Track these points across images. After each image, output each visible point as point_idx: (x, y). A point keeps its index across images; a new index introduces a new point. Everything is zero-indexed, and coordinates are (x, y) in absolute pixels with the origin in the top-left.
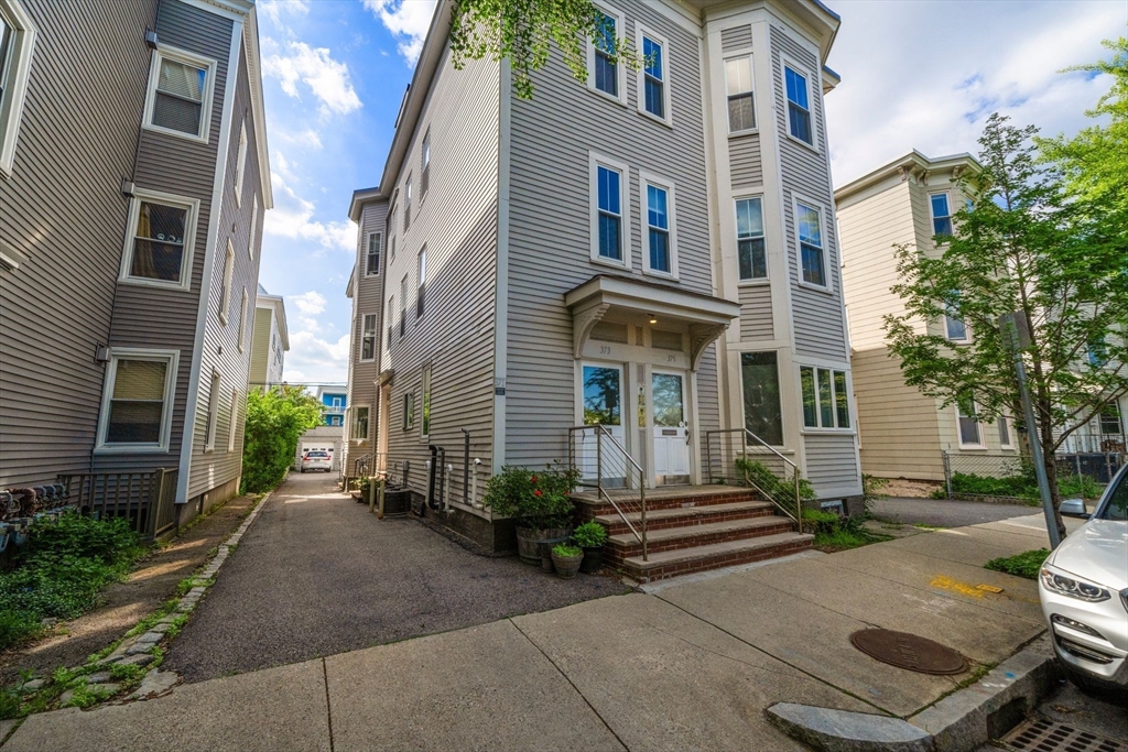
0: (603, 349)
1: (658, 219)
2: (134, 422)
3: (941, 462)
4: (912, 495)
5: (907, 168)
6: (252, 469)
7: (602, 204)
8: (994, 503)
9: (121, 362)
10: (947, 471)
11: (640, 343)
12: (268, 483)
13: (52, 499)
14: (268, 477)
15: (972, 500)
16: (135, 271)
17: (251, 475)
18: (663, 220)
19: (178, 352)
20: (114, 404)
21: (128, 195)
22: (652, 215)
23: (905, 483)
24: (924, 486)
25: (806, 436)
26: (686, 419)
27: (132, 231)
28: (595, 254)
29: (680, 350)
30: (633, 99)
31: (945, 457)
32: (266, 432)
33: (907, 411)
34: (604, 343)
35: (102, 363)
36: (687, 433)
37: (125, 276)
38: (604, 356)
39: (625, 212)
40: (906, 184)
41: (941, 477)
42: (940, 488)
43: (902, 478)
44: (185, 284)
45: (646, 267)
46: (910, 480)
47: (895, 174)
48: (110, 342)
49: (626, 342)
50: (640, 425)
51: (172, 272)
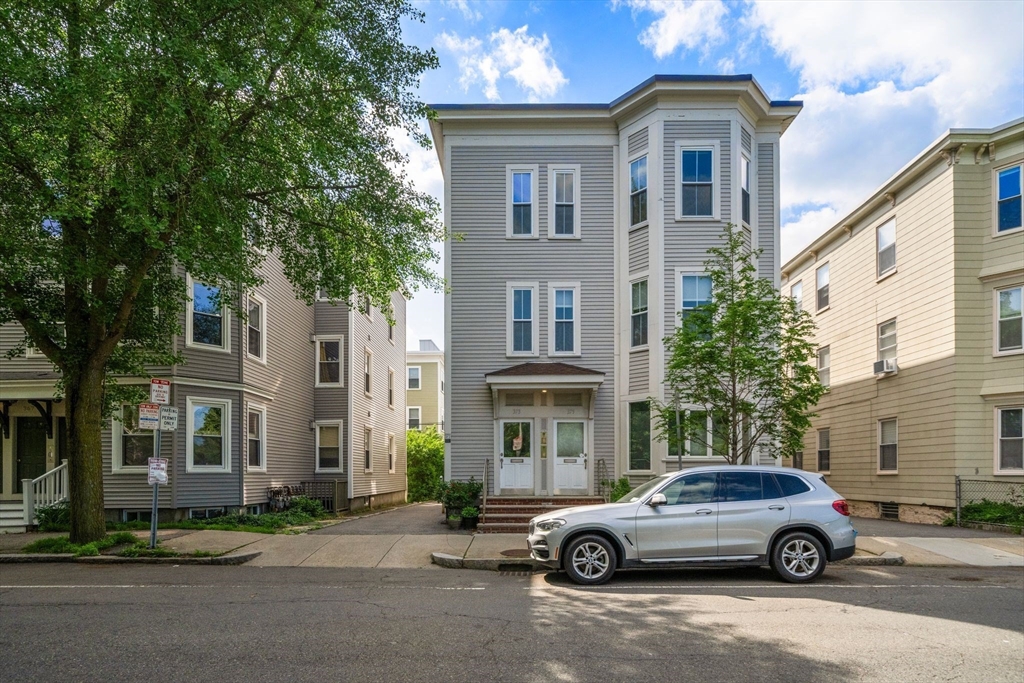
0: (515, 412)
1: (564, 313)
2: (330, 458)
3: (953, 488)
4: (931, 523)
5: (953, 150)
6: (415, 486)
7: (517, 315)
8: (989, 531)
9: (321, 428)
10: (959, 498)
11: (544, 404)
12: (425, 496)
13: (298, 492)
14: (425, 492)
15: (974, 527)
16: (321, 381)
17: (414, 490)
18: (569, 312)
19: (342, 421)
20: (320, 448)
21: (313, 342)
22: (559, 311)
23: (926, 510)
24: (939, 513)
25: (668, 462)
26: (585, 452)
27: (318, 361)
28: (510, 351)
29: (580, 405)
30: (543, 230)
31: (959, 483)
32: (421, 461)
33: (934, 434)
34: (516, 408)
35: (313, 430)
36: (585, 461)
37: (318, 384)
38: (515, 416)
39: (535, 319)
40: (951, 170)
41: (952, 503)
42: (950, 515)
43: (924, 505)
44: (341, 384)
45: (552, 351)
46: (931, 507)
47: (938, 161)
48: (316, 418)
49: (532, 405)
50: (542, 457)
51: (335, 379)
